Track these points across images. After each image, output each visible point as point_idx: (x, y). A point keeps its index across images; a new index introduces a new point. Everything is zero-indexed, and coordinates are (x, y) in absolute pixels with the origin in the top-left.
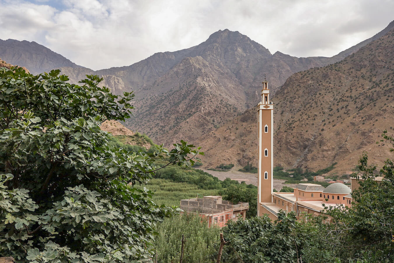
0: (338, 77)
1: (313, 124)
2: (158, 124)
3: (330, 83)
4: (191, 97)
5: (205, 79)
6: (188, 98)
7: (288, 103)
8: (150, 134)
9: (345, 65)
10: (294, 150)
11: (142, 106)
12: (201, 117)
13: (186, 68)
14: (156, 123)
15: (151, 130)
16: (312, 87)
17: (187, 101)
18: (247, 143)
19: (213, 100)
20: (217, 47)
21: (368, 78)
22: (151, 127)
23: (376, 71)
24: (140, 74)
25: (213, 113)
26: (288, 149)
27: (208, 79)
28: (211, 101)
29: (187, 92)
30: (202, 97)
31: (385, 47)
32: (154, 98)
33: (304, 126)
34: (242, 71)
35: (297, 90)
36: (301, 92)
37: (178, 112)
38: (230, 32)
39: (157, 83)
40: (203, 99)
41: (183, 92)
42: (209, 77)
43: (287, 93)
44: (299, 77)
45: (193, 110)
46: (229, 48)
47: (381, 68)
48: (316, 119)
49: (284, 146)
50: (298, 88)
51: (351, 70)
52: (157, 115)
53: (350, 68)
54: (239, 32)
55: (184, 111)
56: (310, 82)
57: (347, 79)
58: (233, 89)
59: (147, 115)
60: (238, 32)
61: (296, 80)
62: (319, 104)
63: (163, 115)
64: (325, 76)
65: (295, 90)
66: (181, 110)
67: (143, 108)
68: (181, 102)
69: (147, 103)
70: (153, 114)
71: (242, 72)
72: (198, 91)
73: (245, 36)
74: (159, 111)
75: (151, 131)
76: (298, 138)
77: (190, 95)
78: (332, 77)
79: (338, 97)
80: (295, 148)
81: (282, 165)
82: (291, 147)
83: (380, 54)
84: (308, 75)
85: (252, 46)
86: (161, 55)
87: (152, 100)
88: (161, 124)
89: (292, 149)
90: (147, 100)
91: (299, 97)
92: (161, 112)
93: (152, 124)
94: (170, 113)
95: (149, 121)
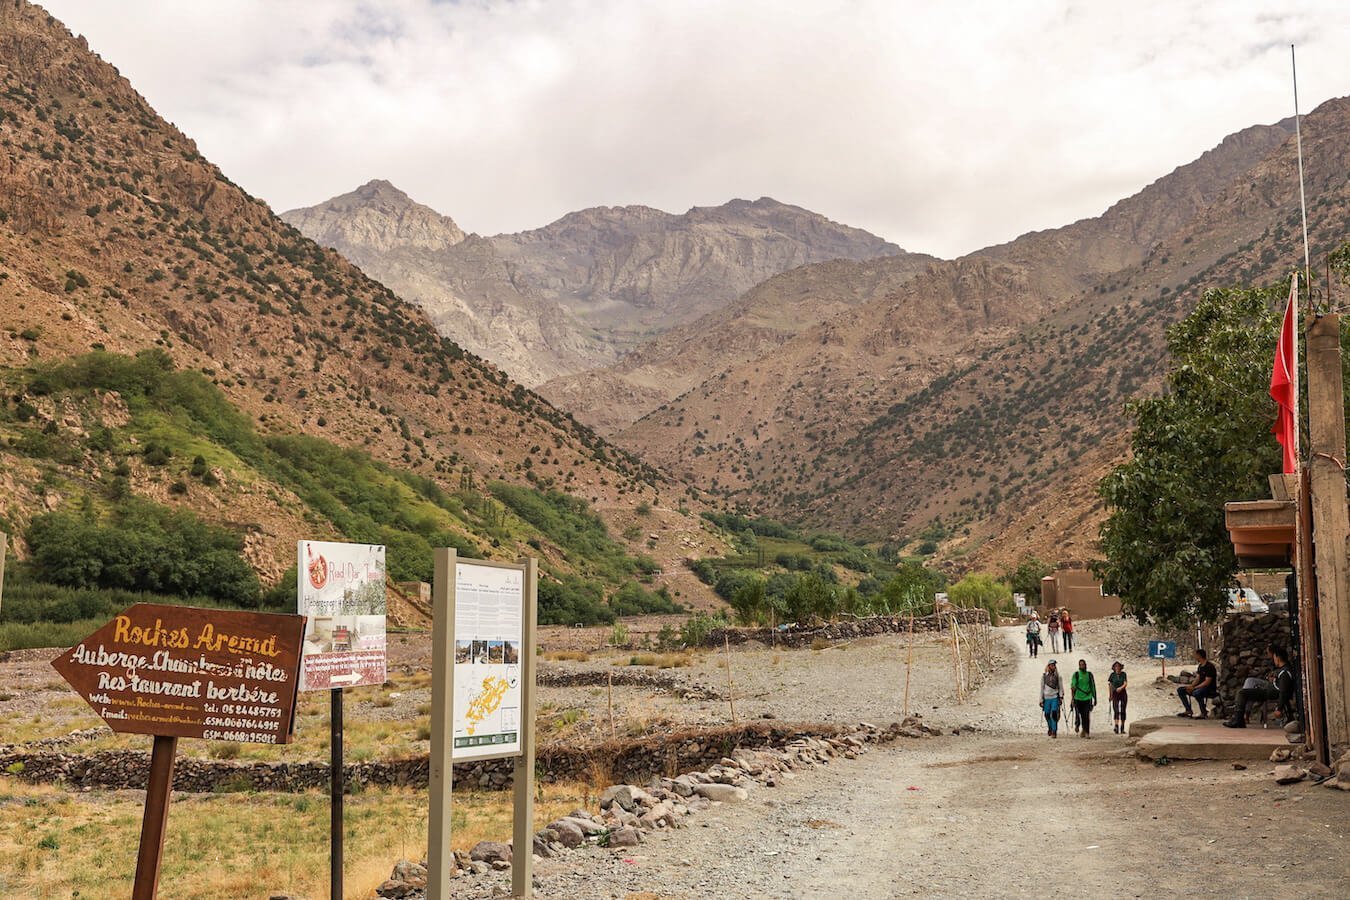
2: (1076, 429)
11: (1052, 362)
14: (1068, 429)
15: (1030, 462)
52: (1091, 388)
69: (1076, 345)
90: (1084, 332)
92: (1112, 372)
93: (1051, 434)
94: (1148, 368)
95: (1043, 423)
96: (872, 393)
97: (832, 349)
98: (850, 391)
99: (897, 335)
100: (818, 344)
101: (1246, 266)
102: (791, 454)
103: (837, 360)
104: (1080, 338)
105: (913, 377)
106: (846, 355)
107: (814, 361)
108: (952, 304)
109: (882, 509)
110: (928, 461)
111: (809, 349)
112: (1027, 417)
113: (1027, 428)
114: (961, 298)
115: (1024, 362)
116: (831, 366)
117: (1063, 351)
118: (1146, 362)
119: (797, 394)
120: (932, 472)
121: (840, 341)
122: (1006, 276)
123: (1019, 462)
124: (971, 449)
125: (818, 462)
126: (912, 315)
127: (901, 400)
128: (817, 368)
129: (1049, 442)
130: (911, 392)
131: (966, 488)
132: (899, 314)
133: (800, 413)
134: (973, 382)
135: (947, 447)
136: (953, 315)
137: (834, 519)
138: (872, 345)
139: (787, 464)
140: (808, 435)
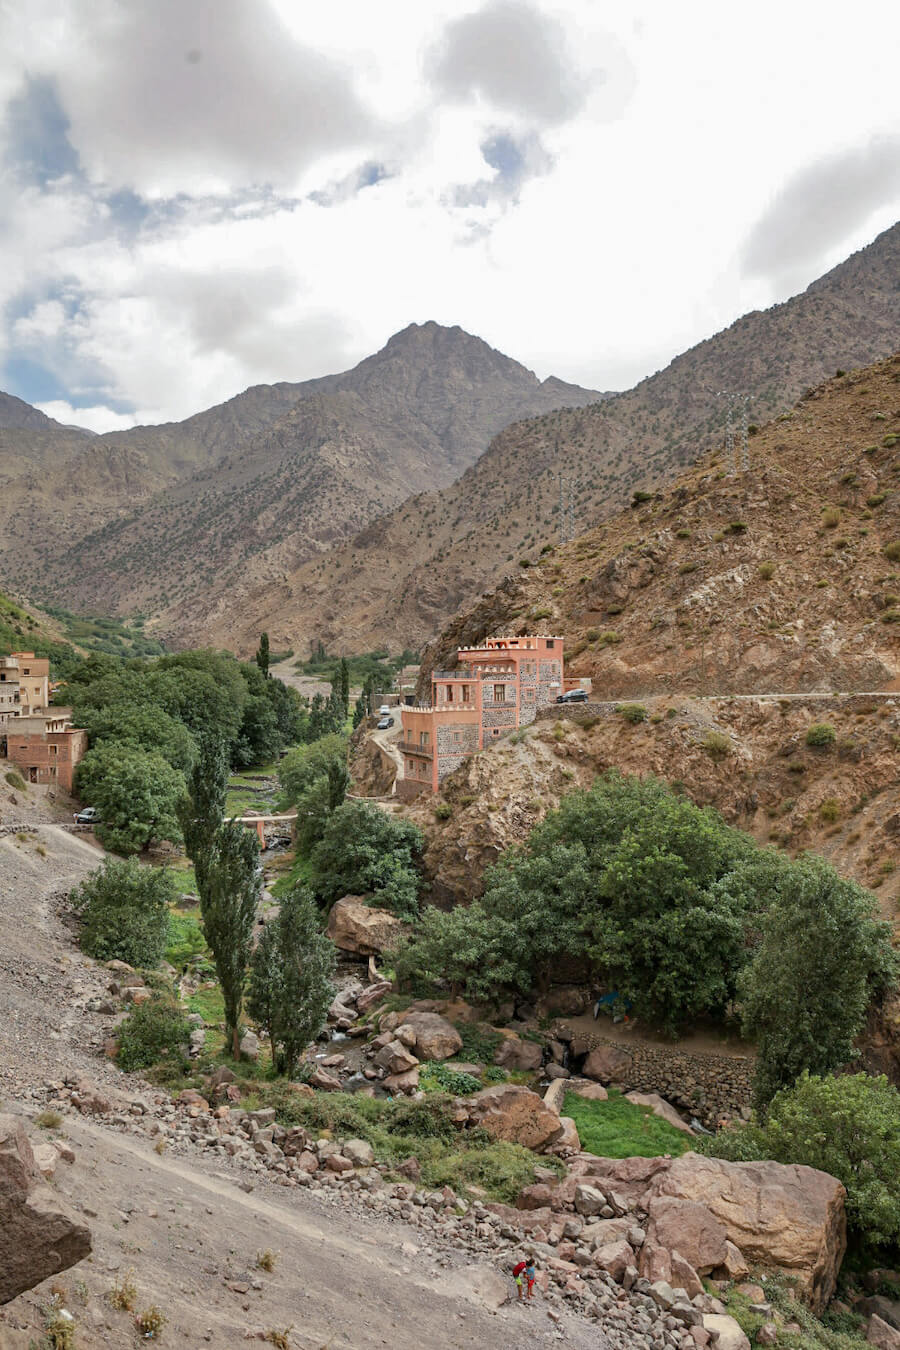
0: (604, 430)
1: (498, 546)
2: (202, 564)
3: (581, 446)
4: (293, 493)
5: (342, 449)
6: (285, 497)
7: (478, 497)
8: (176, 590)
9: (630, 402)
10: (432, 610)
11: (178, 521)
12: (303, 543)
13: (304, 420)
14: (198, 563)
15: (181, 580)
16: (541, 456)
17: (281, 505)
18: (343, 600)
19: (343, 500)
20: (400, 368)
21: (666, 431)
22: (183, 572)
23: (687, 414)
24: (203, 441)
25: (339, 533)
26: (419, 608)
27: (350, 448)
28: (339, 504)
29: (287, 481)
30: (317, 493)
31: (720, 356)
32: (211, 501)
33: (473, 550)
34: (457, 428)
35: (508, 466)
36: (514, 469)
37: (253, 533)
38: (440, 329)
39: (229, 463)
40: (317, 499)
41: (279, 482)
42: (353, 444)
43: (482, 473)
44: (520, 431)
45: (289, 528)
46: (430, 371)
47: (700, 407)
48: (512, 534)
49: (411, 600)
50: (512, 460)
51: (641, 413)
52: (205, 541)
53: (640, 409)
54: (464, 328)
55: (268, 530)
56: (542, 444)
57: (625, 434)
58: (422, 473)
59: (181, 543)
60: (458, 328)
61: (511, 440)
62: (535, 496)
63: (218, 543)
64: (578, 428)
65: (504, 463)
66: (262, 528)
67: (180, 525)
68: (265, 507)
69: (190, 513)
70: (197, 539)
71: (455, 429)
72: (313, 478)
73: (475, 340)
74: (211, 532)
75: (180, 584)
76: (447, 579)
77: (293, 490)
78: (590, 430)
79: (585, 480)
80: (434, 604)
81: (391, 647)
82: (424, 601)
83: (709, 373)
84: (540, 427)
85: (491, 364)
86: (265, 390)
87: (205, 505)
88: (209, 564)
89: (426, 606)
90: (193, 505)
91: (506, 482)
92: (216, 534)
93: (188, 565)
94: (235, 535)
95: (182, 558)
96: (72, 527)
97: (35, 493)
98: (51, 522)
99: (76, 489)
100: (26, 490)
101: (278, 485)
102: (27, 561)
103: (40, 501)
104: (191, 509)
105: (95, 519)
106: (44, 498)
107: (24, 500)
108: (107, 473)
109: (98, 599)
110: (120, 574)
111: (20, 492)
112: (173, 553)
113: (174, 560)
114: (112, 470)
115: (163, 519)
116: (36, 504)
117: (183, 515)
118: (234, 531)
119: (18, 521)
120: (122, 580)
121: (40, 489)
122: (136, 458)
123: (175, 579)
124: (144, 569)
125: (47, 567)
126: (84, 477)
127: (90, 533)
128: (27, 505)
129: (189, 569)
130: (96, 528)
131: (147, 592)
132: (76, 476)
133: (21, 533)
134: (136, 529)
135: (129, 566)
136: (108, 480)
137: (69, 602)
138: (59, 493)
139: (25, 567)
140: (36, 550)
